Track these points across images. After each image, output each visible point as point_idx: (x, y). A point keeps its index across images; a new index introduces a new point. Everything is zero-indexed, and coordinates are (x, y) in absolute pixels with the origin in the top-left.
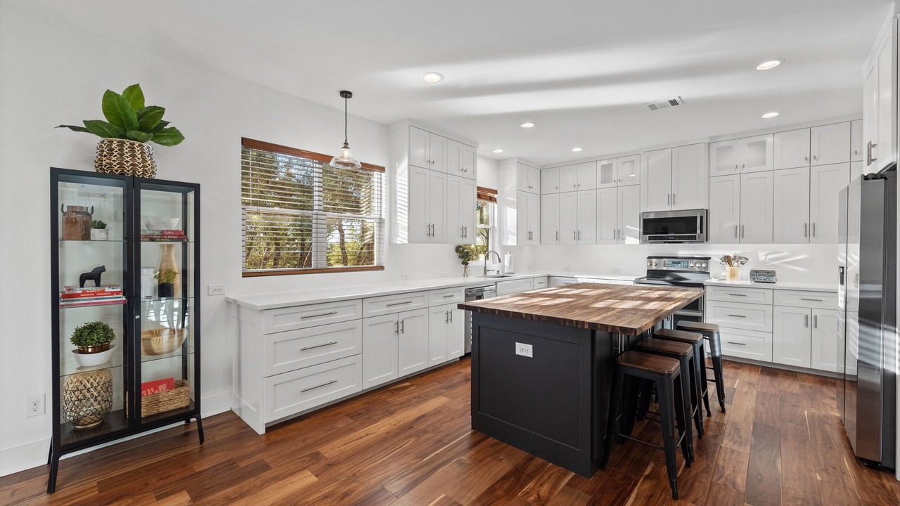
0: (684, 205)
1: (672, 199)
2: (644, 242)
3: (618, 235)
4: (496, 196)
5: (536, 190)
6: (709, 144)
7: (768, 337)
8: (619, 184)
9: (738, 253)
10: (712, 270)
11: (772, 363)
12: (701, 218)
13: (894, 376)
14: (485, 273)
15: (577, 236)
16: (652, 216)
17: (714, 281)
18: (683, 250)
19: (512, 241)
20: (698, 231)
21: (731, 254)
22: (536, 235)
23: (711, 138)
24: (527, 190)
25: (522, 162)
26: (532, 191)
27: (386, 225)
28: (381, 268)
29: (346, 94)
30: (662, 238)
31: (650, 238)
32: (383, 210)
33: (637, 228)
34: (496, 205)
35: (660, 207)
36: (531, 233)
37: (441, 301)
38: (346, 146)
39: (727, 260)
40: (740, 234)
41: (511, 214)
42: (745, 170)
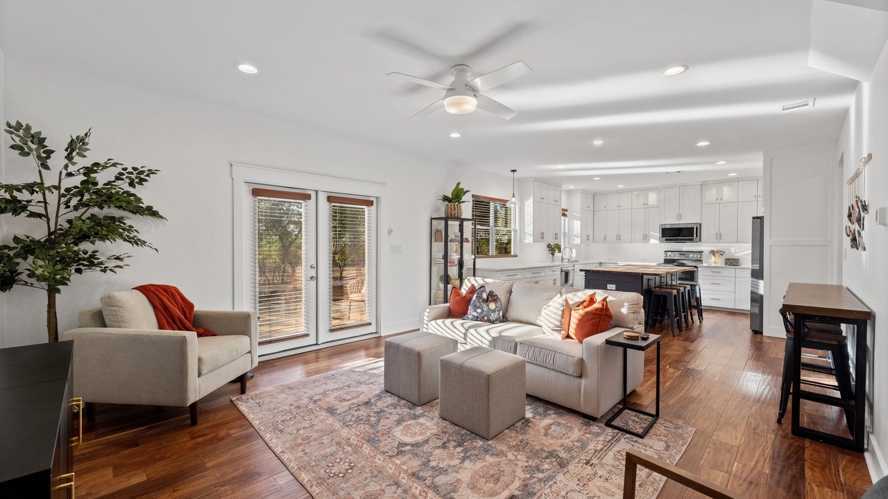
0: (686, 220)
1: (679, 216)
2: (662, 242)
3: (646, 238)
4: (566, 213)
5: (591, 209)
6: (702, 185)
7: (733, 295)
8: (647, 206)
9: (720, 249)
10: (704, 259)
11: (735, 309)
12: (697, 228)
13: (761, 297)
14: (562, 261)
15: (619, 238)
16: (668, 227)
17: (705, 265)
18: (686, 246)
19: (577, 241)
20: (695, 236)
21: (715, 249)
22: (591, 238)
23: (703, 182)
24: (586, 208)
25: (584, 192)
26: (589, 209)
27: (518, 233)
28: (516, 256)
29: (514, 171)
30: (673, 240)
31: (666, 240)
32: (517, 225)
33: (658, 234)
34: (567, 219)
35: (672, 221)
36: (588, 236)
37: (550, 273)
38: (514, 196)
39: (713, 253)
40: (719, 237)
41: (577, 225)
42: (722, 201)
